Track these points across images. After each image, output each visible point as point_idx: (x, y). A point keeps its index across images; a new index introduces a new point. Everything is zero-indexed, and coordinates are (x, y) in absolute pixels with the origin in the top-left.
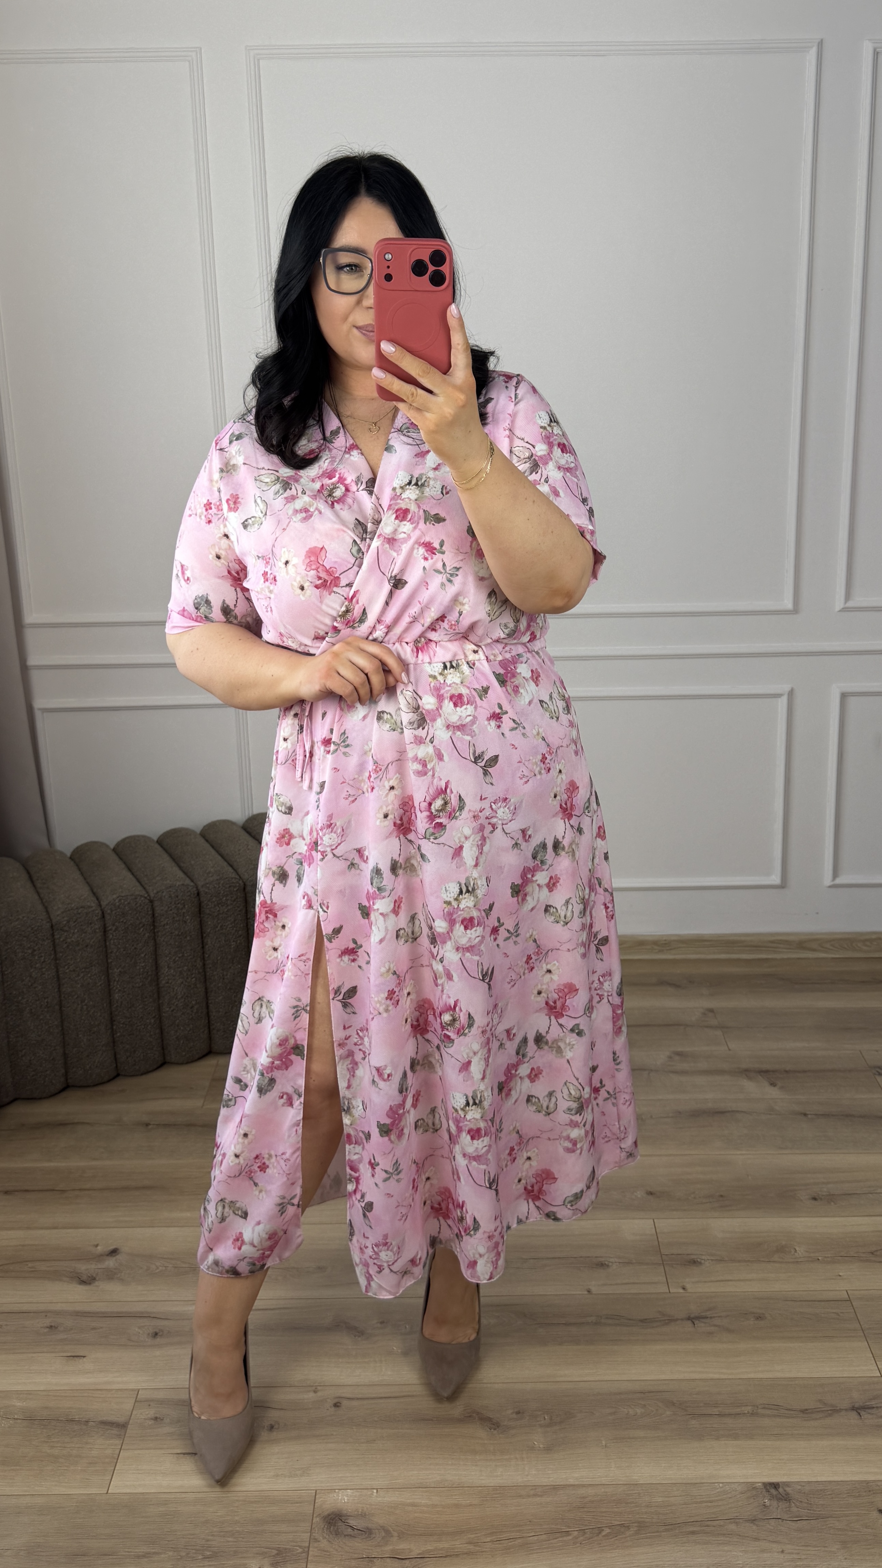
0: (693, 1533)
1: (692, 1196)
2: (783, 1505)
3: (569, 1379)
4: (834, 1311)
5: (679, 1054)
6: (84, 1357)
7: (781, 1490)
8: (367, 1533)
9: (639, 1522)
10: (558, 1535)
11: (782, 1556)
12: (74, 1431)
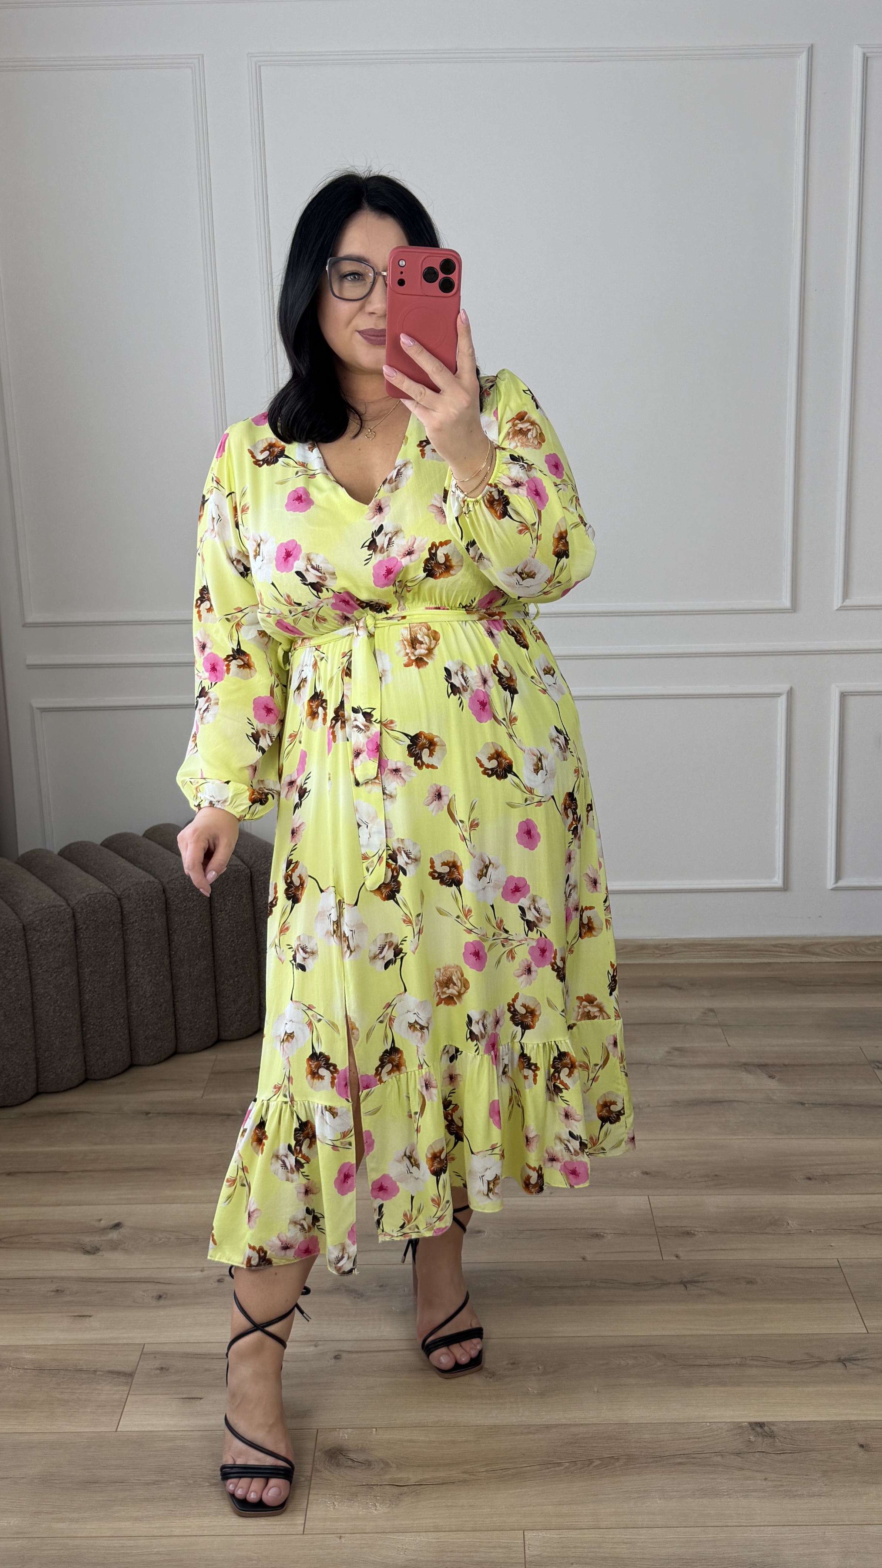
0: (680, 1464)
1: (688, 1175)
2: (768, 1440)
3: (563, 1335)
4: (825, 1277)
5: (677, 1049)
6: (90, 1316)
7: (766, 1428)
8: (368, 1464)
9: (628, 1455)
10: (550, 1466)
11: (764, 1483)
12: (82, 1379)
